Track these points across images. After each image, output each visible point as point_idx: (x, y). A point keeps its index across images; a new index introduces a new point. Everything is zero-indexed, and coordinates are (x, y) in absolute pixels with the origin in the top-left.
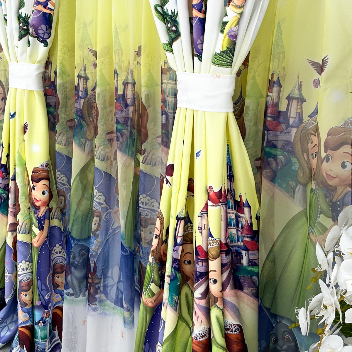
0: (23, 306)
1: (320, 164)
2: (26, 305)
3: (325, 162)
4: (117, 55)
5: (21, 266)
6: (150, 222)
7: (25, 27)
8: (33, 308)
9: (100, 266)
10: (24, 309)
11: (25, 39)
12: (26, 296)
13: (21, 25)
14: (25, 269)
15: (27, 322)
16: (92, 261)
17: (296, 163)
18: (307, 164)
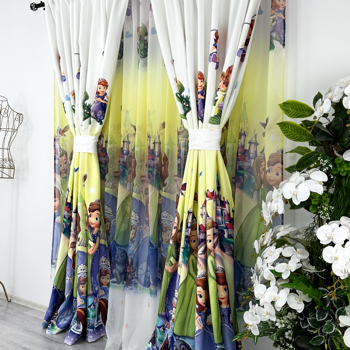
0: (80, 295)
1: (265, 174)
2: (83, 293)
3: (268, 173)
4: (149, 127)
5: (80, 267)
6: (168, 229)
7: (88, 112)
8: (87, 296)
9: (135, 261)
10: (81, 296)
11: (87, 120)
12: (83, 287)
13: (86, 111)
14: (83, 270)
15: (83, 305)
16: (130, 258)
17: (254, 179)
18: (259, 178)
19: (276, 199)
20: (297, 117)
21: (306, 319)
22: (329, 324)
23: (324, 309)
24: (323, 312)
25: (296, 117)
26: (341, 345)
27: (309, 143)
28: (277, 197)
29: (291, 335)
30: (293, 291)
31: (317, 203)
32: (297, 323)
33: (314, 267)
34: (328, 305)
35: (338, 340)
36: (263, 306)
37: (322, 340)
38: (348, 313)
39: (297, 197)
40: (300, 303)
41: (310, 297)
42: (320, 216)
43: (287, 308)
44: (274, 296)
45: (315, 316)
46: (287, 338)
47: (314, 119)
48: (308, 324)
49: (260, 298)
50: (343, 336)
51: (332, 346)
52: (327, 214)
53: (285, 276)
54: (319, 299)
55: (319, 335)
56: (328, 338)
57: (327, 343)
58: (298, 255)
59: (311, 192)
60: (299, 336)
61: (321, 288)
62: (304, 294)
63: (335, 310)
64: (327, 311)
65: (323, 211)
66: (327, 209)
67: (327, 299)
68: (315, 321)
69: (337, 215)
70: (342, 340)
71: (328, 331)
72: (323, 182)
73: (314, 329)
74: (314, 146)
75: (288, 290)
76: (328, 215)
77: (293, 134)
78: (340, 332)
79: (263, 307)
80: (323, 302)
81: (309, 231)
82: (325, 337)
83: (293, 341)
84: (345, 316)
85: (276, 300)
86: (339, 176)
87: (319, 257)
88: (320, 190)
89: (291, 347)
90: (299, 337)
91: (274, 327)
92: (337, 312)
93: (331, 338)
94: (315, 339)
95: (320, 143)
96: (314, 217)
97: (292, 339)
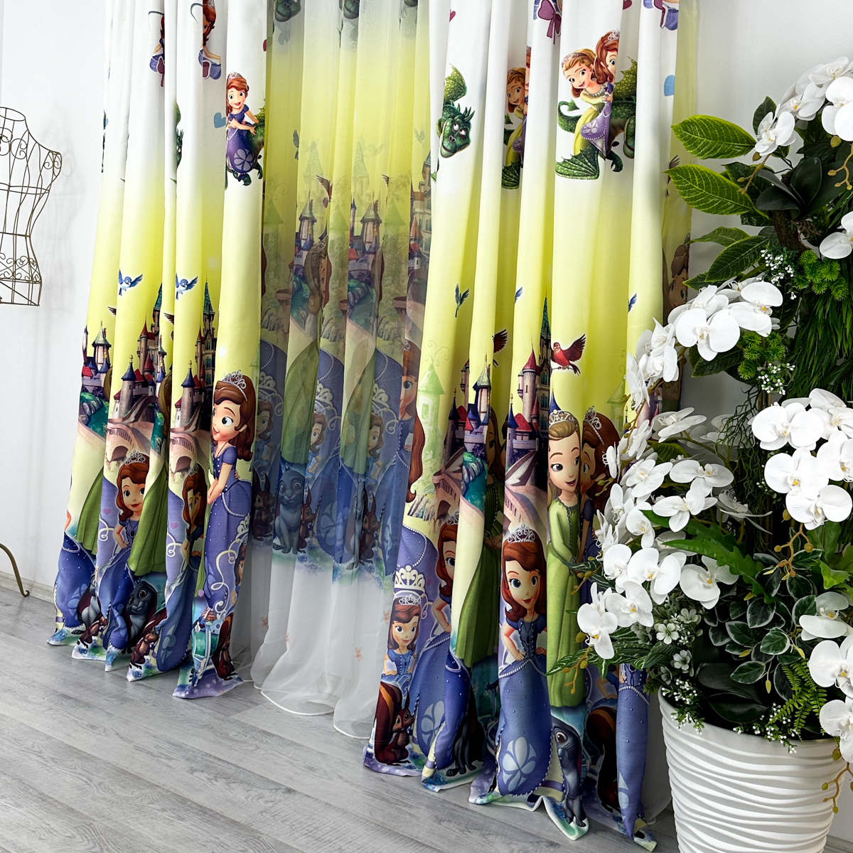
19: (659, 348)
20: (714, 157)
21: (724, 624)
22: (776, 634)
23: (765, 601)
24: (763, 608)
25: (712, 155)
26: (802, 682)
27: (743, 216)
28: (662, 344)
29: (688, 662)
30: (694, 560)
31: (755, 357)
32: (701, 633)
33: (746, 505)
34: (775, 592)
35: (796, 670)
36: (624, 592)
37: (759, 671)
38: (822, 610)
39: (708, 343)
40: (709, 588)
41: (732, 571)
42: (763, 386)
43: (679, 599)
44: (649, 571)
45: (743, 618)
46: (678, 667)
47: (754, 160)
48: (728, 636)
49: (616, 575)
50: (807, 661)
51: (783, 684)
52: (779, 380)
53: (677, 525)
54: (754, 578)
55: (754, 660)
56: (773, 668)
57: (771, 679)
58: (707, 479)
59: (743, 332)
60: (704, 665)
61: (760, 555)
62: (720, 564)
63: (790, 603)
64: (772, 606)
65: (770, 375)
66: (779, 369)
67: (772, 579)
68: (744, 629)
69: (802, 387)
70: (807, 671)
71: (773, 650)
72: (772, 308)
73: (742, 649)
74: (752, 224)
75: (682, 557)
76: (781, 384)
77: (703, 195)
78: (801, 652)
79: (623, 594)
80: (763, 586)
81: (735, 423)
82: (768, 665)
83: (692, 675)
84: (815, 617)
85: (653, 578)
86: (809, 296)
87: (758, 484)
88: (764, 325)
89: (687, 686)
90: (705, 667)
91: (647, 642)
92: (797, 607)
93: (780, 666)
94: (742, 670)
95: (767, 217)
96: (749, 391)
97: (689, 670)
